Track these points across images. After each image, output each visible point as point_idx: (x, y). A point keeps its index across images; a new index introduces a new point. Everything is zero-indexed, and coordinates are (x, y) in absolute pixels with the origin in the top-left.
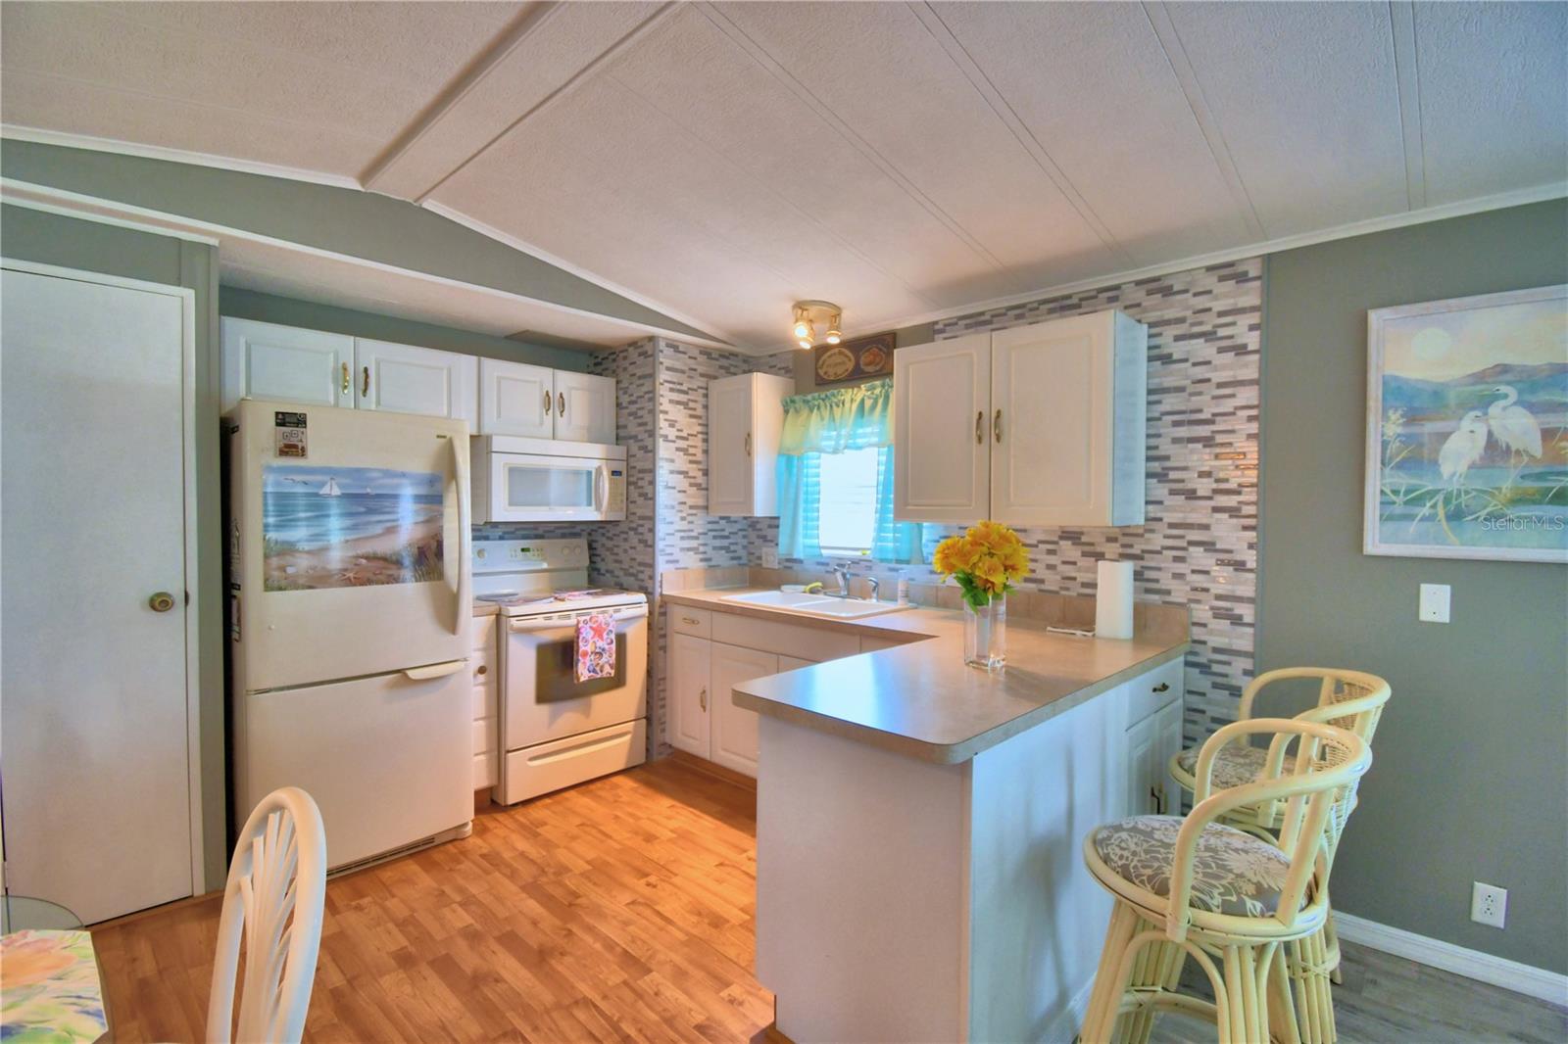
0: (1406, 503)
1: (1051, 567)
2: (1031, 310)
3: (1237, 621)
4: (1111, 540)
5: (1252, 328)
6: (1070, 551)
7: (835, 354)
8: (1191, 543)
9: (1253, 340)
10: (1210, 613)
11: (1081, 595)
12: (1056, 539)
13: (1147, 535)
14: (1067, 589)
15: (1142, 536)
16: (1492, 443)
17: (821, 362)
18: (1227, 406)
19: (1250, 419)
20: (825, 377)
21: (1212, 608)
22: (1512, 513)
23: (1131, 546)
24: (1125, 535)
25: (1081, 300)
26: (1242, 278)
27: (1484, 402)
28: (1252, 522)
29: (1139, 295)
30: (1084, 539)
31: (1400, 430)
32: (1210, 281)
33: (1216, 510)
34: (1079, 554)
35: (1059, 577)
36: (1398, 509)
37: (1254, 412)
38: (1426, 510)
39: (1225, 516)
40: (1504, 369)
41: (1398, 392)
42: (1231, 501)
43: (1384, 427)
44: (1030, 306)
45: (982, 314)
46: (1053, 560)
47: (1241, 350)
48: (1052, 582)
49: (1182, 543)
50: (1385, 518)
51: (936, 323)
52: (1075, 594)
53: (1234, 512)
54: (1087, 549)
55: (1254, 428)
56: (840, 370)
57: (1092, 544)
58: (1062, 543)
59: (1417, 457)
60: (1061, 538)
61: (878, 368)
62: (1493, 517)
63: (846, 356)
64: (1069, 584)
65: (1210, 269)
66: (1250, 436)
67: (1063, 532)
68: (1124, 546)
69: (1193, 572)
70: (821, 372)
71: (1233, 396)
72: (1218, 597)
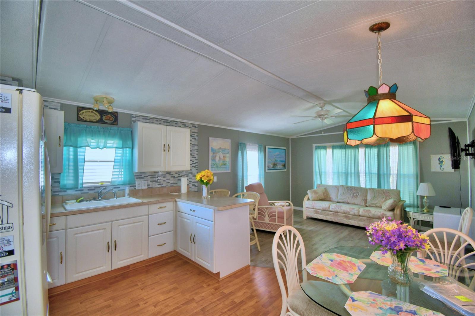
0: (213, 165)
1: (164, 181)
2: (159, 120)
3: (195, 186)
4: (176, 173)
5: (197, 136)
6: (168, 176)
7: (89, 112)
8: (189, 173)
9: (197, 138)
10: (192, 186)
11: (170, 186)
12: (165, 174)
13: (183, 172)
14: (168, 185)
15: (181, 172)
16: (220, 158)
17: (81, 113)
18: (194, 149)
19: (197, 151)
20: (84, 119)
21: (192, 184)
22: (222, 166)
23: (180, 174)
24: (179, 172)
25: (170, 122)
26: (195, 127)
27: (219, 152)
28: (197, 169)
29: (180, 124)
30: (171, 174)
31: (212, 155)
32: (191, 126)
33: (193, 167)
34: (170, 177)
35: (166, 183)
36: (212, 166)
37: (197, 150)
38: (214, 166)
39: (194, 168)
40: (220, 148)
41: (212, 149)
42: (194, 165)
43: (211, 154)
44: (159, 119)
45: (147, 117)
46: (165, 179)
47: (195, 139)
48: (164, 184)
49: (188, 173)
50: (212, 167)
51: (133, 114)
52: (169, 186)
53: (195, 167)
54: (172, 176)
55: (197, 153)
56: (92, 118)
57: (172, 175)
58: (167, 175)
59: (214, 159)
60: (167, 174)
61: (111, 122)
62: (220, 167)
63: (96, 114)
64: (168, 184)
65: (191, 124)
66: (197, 154)
67: (167, 172)
68: (179, 174)
69: (190, 178)
70: (81, 116)
71: (194, 147)
72: (193, 182)
